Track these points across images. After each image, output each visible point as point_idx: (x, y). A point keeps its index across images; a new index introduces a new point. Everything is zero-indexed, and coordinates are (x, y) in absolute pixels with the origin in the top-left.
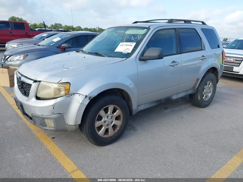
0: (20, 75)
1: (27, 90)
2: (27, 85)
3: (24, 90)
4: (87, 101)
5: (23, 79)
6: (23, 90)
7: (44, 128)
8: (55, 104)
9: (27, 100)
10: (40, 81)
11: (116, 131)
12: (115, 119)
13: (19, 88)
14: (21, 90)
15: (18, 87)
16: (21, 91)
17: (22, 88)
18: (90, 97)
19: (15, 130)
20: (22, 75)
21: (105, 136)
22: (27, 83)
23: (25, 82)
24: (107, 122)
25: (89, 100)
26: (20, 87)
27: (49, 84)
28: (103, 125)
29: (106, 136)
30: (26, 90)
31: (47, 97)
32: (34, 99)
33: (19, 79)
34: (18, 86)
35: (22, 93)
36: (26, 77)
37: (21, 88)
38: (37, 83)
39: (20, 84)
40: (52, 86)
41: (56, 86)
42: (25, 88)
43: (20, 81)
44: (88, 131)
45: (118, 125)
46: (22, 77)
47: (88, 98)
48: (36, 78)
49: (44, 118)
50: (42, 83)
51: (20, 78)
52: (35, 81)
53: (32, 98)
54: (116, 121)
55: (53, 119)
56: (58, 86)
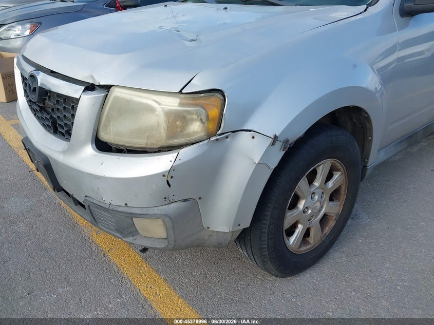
0: (29, 69)
1: (62, 116)
2: (58, 101)
3: (51, 117)
4: (277, 155)
5: (43, 80)
6: (48, 117)
7: (130, 239)
8: (173, 169)
9: (64, 152)
10: (108, 88)
11: (327, 230)
12: (328, 198)
13: (32, 109)
14: (40, 115)
15: (30, 106)
16: (38, 118)
17: (43, 109)
18: (287, 141)
19: (34, 226)
20: (40, 68)
21: (302, 249)
22: (59, 95)
23: (50, 92)
24: (310, 211)
25: (284, 152)
26: (35, 107)
27: (147, 98)
28: (301, 221)
29: (304, 249)
30: (58, 117)
31: (141, 143)
32: (90, 150)
33: (29, 82)
34: (30, 101)
35: (44, 125)
36: (53, 73)
37: (38, 109)
38: (97, 95)
39: (34, 98)
40: (159, 104)
41: (173, 103)
42: (53, 110)
43: (35, 89)
44: (266, 246)
45: (333, 215)
46: (38, 74)
47: (279, 145)
48: (92, 77)
49: (132, 216)
50: (115, 93)
51: (32, 76)
52: (90, 88)
53: (83, 144)
54: (331, 203)
55: (167, 219)
56: (181, 105)
